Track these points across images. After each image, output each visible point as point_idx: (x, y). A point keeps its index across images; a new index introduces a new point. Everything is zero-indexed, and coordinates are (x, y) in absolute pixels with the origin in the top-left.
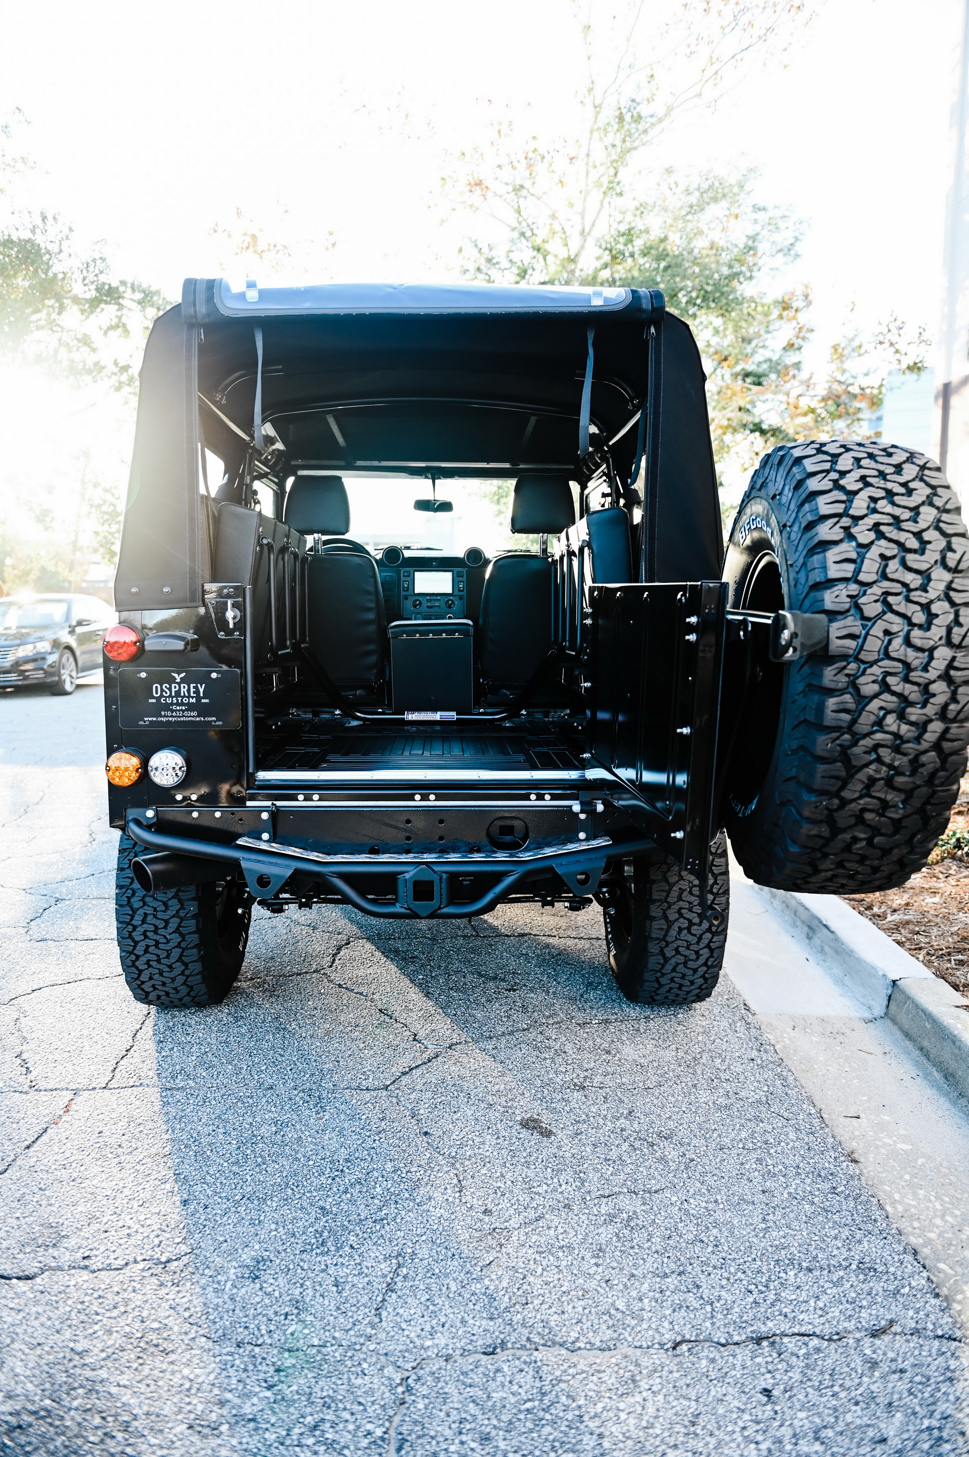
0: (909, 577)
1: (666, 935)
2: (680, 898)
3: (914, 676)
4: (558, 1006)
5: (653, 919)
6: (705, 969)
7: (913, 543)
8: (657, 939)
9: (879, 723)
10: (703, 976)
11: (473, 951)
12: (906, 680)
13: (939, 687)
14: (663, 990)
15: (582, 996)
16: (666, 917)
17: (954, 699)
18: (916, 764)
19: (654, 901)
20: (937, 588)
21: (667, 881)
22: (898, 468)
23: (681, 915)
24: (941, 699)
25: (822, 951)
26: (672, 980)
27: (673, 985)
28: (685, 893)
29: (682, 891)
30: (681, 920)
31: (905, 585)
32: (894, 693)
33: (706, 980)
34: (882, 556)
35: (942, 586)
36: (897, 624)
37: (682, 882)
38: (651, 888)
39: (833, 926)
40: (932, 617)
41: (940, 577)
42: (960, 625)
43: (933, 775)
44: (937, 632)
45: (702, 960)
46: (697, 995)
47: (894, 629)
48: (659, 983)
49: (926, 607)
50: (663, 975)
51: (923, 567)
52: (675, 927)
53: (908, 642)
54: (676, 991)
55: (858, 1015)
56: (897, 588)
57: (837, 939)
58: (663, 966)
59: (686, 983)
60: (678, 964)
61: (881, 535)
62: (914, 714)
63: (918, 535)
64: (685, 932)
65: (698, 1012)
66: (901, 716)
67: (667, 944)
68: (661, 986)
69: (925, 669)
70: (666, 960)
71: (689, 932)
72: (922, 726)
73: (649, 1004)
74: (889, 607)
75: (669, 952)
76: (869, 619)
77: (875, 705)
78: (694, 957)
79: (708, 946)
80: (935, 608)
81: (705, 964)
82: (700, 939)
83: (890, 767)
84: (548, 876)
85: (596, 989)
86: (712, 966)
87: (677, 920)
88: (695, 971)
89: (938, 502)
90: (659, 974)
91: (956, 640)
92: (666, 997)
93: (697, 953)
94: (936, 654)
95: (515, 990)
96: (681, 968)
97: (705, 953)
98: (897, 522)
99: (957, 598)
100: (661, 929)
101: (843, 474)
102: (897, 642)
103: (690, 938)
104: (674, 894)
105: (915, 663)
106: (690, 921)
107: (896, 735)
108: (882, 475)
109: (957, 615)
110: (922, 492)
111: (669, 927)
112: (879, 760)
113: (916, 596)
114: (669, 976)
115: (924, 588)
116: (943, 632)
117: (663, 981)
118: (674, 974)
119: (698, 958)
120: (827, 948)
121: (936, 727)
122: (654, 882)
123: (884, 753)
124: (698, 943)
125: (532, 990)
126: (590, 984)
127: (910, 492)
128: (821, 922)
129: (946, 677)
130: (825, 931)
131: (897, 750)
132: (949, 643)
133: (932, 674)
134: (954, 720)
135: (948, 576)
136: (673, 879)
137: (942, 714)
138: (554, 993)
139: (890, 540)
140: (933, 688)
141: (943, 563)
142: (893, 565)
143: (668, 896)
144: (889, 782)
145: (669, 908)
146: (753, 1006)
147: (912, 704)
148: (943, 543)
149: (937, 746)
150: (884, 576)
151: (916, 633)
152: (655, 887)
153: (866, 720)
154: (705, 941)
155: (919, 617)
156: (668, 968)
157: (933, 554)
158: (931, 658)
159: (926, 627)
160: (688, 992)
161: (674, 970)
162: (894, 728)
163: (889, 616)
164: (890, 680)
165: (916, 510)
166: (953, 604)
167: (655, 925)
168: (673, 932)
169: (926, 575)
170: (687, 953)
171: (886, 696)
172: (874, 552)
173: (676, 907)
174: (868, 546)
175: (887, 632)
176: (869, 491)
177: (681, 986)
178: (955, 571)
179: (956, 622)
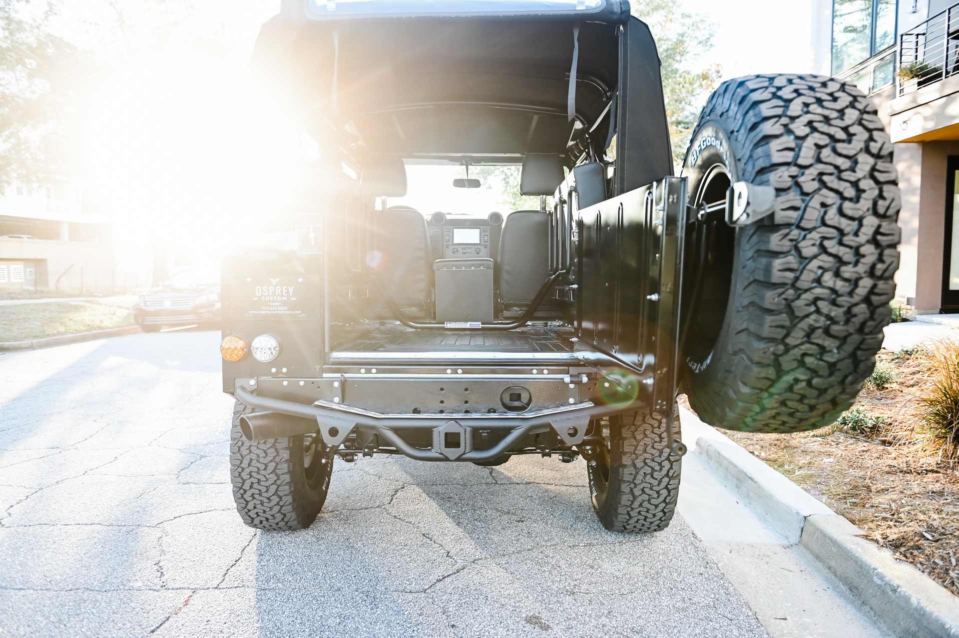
0: (840, 161)
1: (635, 479)
2: (645, 451)
3: (847, 240)
4: (554, 533)
5: (625, 466)
6: (664, 505)
7: (841, 135)
8: (628, 482)
9: (818, 281)
10: (663, 511)
11: (492, 494)
12: (841, 243)
13: (869, 250)
14: (632, 521)
15: (572, 526)
16: (634, 466)
17: (880, 259)
18: (849, 315)
19: (625, 453)
20: (863, 169)
21: (635, 438)
23: (646, 464)
24: (869, 260)
25: (748, 496)
26: (639, 513)
27: (640, 517)
28: (649, 447)
29: (646, 445)
30: (646, 467)
31: (837, 167)
32: (830, 254)
33: (665, 513)
34: (817, 145)
35: (867, 168)
36: (831, 198)
37: (646, 439)
38: (623, 443)
39: (756, 478)
40: (860, 191)
41: (866, 161)
42: (884, 198)
43: (864, 324)
44: (865, 204)
45: (661, 499)
46: (658, 526)
47: (829, 201)
48: (629, 515)
49: (855, 184)
50: (632, 509)
51: (851, 153)
52: (642, 472)
53: (841, 212)
54: (642, 522)
55: (778, 542)
56: (830, 169)
57: (759, 487)
58: (632, 502)
59: (650, 515)
60: (644, 501)
61: (814, 130)
62: (848, 272)
63: (845, 129)
64: (649, 476)
65: (659, 538)
66: (837, 274)
67: (636, 485)
68: (631, 517)
69: (856, 234)
70: (635, 497)
71: (652, 476)
72: (855, 283)
73: (622, 532)
74: (824, 184)
75: (637, 492)
76: (807, 194)
77: (814, 264)
78: (655, 495)
79: (666, 487)
80: (863, 185)
81: (664, 501)
82: (660, 482)
83: (828, 317)
84: (548, 430)
85: (582, 521)
86: (669, 503)
87: (642, 467)
88: (656, 506)
90: (629, 509)
91: (881, 210)
92: (635, 527)
93: (658, 492)
94: (865, 222)
95: (522, 522)
96: (646, 504)
97: (664, 493)
98: (827, 119)
99: (881, 177)
100: (631, 474)
102: (832, 213)
103: (652, 481)
104: (640, 448)
105: (847, 230)
106: (652, 468)
107: (833, 291)
109: (881, 191)
110: (845, 99)
111: (637, 473)
112: (818, 311)
113: (846, 175)
114: (637, 510)
115: (853, 170)
116: (869, 204)
117: (633, 514)
118: (641, 509)
119: (658, 497)
120: (751, 494)
121: (866, 283)
122: (625, 438)
123: (824, 306)
124: (659, 485)
125: (535, 521)
126: (578, 517)
127: (836, 99)
128: (746, 475)
129: (874, 241)
130: (750, 481)
131: (834, 303)
132: (875, 213)
133: (862, 238)
134: (881, 278)
135: (871, 161)
136: (639, 437)
137: (871, 272)
138: (551, 524)
139: (822, 133)
140: (863, 250)
141: (867, 150)
142: (826, 152)
143: (636, 449)
144: (827, 331)
145: (637, 458)
146: (699, 535)
147: (846, 263)
148: (866, 135)
149: (867, 300)
150: (819, 160)
151: (847, 205)
152: (626, 443)
153: (807, 277)
154: (664, 484)
155: (850, 192)
156: (637, 504)
157: (858, 144)
158: (861, 225)
159: (857, 200)
160: (651, 523)
161: (641, 505)
162: (830, 284)
163: (824, 191)
164: (827, 243)
165: (842, 112)
166: (877, 182)
167: (627, 471)
168: (640, 477)
169: (853, 159)
170: (650, 492)
171: (824, 257)
172: (809, 143)
173: (642, 458)
174: (804, 138)
175: (823, 205)
176: (802, 99)
177: (646, 519)
178: (878, 156)
179: (881, 196)
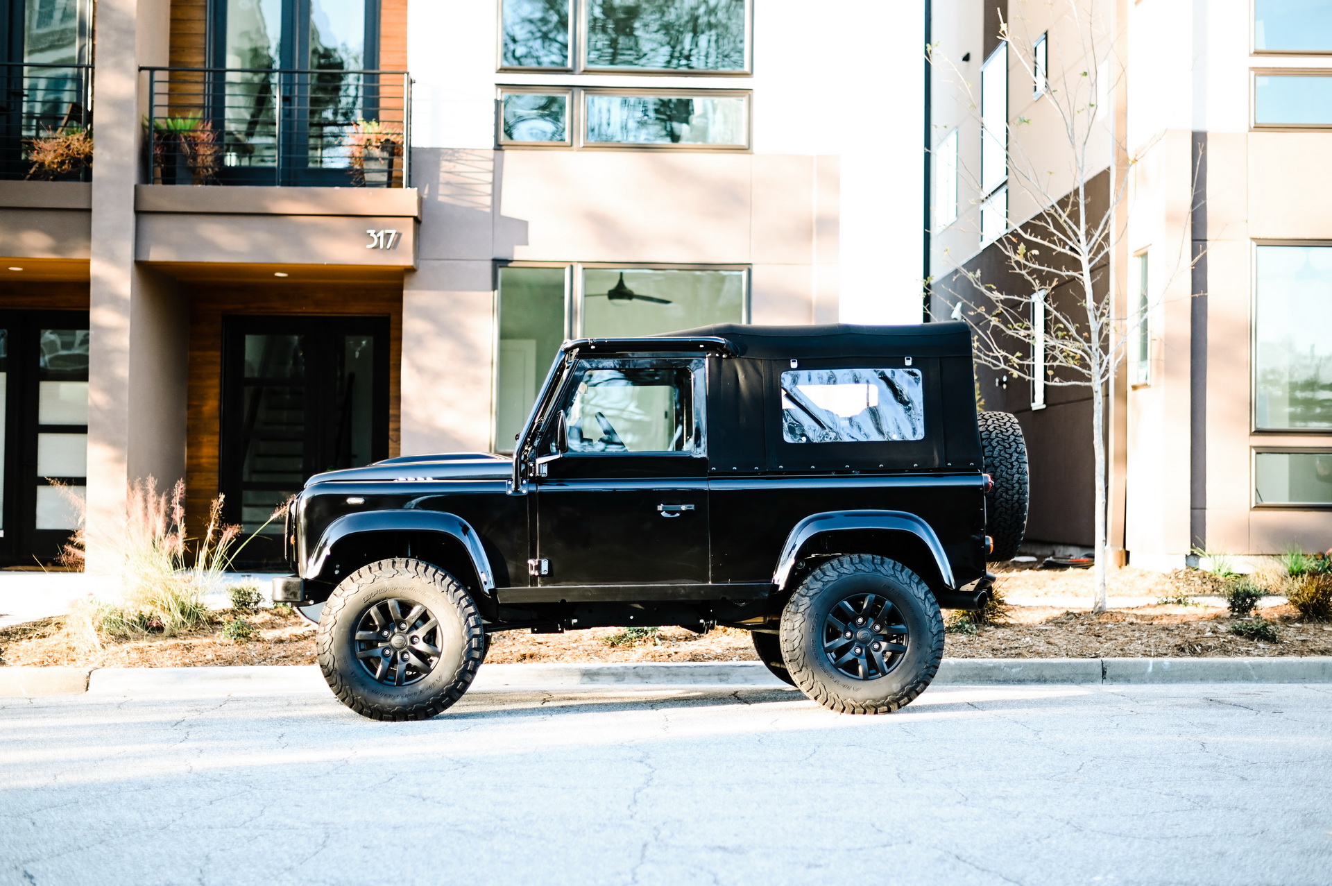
0: (1007, 455)
7: (1008, 446)
9: (1001, 496)
13: (1016, 485)
17: (1020, 488)
18: (1012, 507)
20: (1014, 458)
22: (1005, 424)
24: (1017, 488)
36: (1004, 468)
41: (1015, 455)
43: (1017, 510)
44: (1014, 470)
61: (999, 444)
62: (1010, 492)
63: (1009, 444)
66: (1007, 494)
72: (1013, 496)
74: (1001, 464)
77: (999, 490)
80: (1014, 464)
89: (1015, 434)
98: (1003, 440)
99: (1020, 461)
101: (989, 426)
107: (1006, 499)
108: (1000, 426)
110: (1011, 431)
112: (1002, 506)
113: (1009, 460)
115: (1011, 458)
121: (1016, 496)
123: (1003, 504)
127: (1007, 431)
129: (1018, 482)
131: (1007, 503)
132: (1018, 473)
133: (1014, 482)
137: (1018, 492)
141: (1016, 451)
142: (1002, 452)
144: (1006, 512)
149: (1017, 501)
153: (997, 495)
155: (1009, 466)
157: (1013, 449)
159: (1012, 469)
165: (1009, 437)
169: (1011, 455)
172: (997, 449)
174: (995, 447)
176: (996, 431)
178: (1019, 453)
179: (1020, 467)
